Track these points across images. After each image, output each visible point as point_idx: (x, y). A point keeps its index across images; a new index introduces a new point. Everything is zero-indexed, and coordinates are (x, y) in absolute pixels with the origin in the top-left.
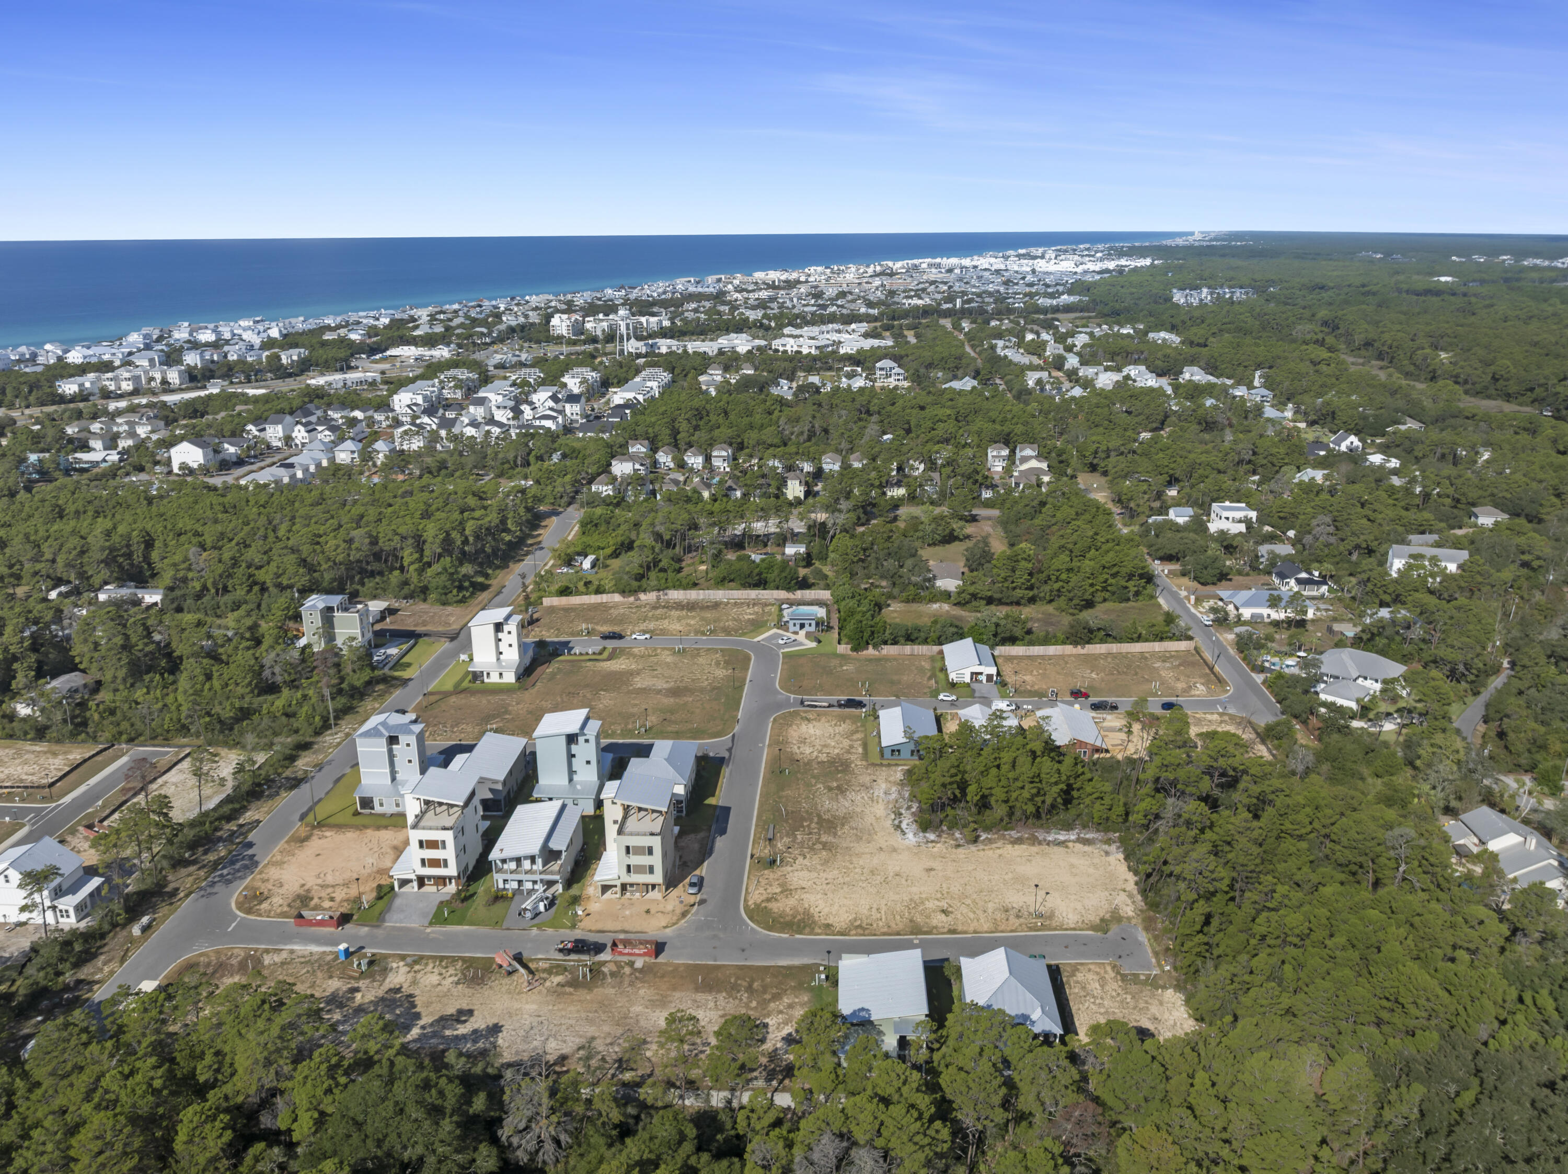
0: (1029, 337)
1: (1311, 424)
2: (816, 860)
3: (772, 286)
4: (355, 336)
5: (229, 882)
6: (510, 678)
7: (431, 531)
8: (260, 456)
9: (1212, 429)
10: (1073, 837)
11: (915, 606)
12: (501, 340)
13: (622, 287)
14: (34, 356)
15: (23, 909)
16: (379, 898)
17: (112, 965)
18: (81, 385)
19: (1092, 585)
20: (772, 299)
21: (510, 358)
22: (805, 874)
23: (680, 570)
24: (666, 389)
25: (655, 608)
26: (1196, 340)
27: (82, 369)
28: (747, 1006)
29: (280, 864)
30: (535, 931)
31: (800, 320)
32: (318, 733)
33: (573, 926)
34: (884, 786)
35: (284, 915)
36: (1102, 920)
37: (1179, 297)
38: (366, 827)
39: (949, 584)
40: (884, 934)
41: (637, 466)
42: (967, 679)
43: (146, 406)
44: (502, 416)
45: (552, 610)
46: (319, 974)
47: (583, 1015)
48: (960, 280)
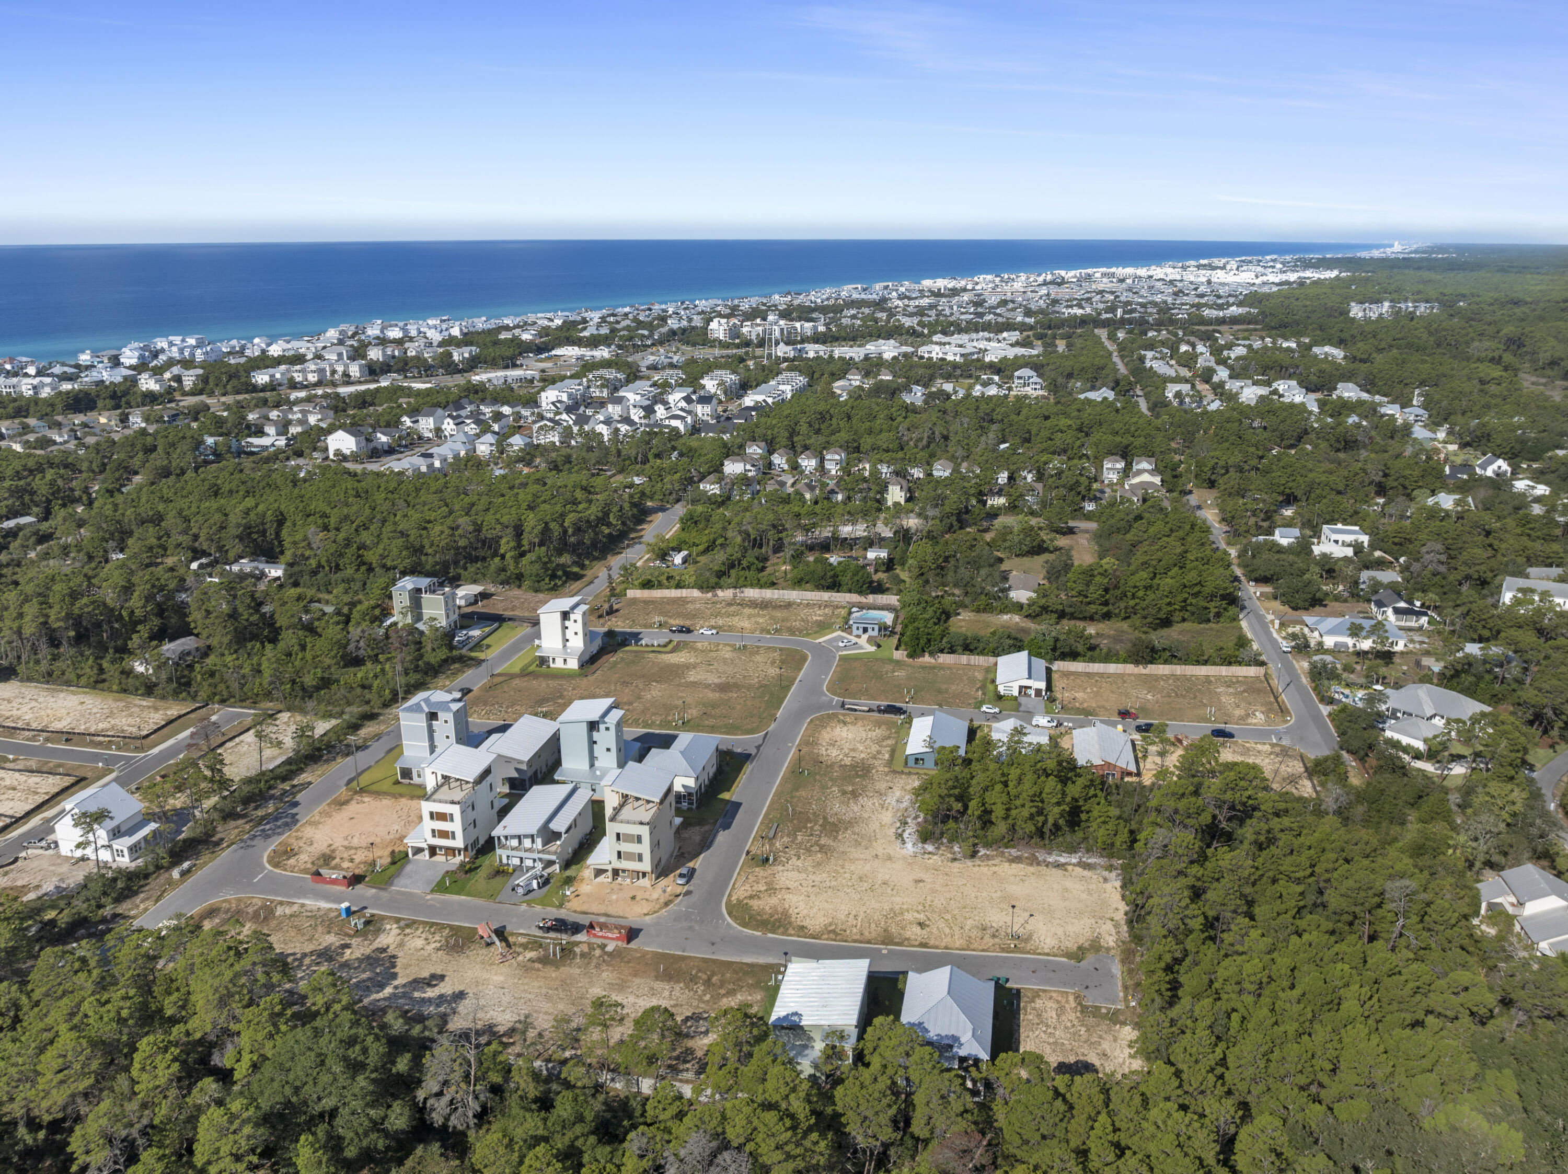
0: (1184, 348)
1: (1464, 445)
2: (809, 862)
3: (938, 294)
4: (526, 337)
5: (268, 836)
6: (573, 664)
7: (531, 522)
8: (410, 446)
9: (1352, 448)
10: (1074, 861)
11: (985, 616)
12: (661, 342)
13: (789, 293)
14: (243, 348)
15: (78, 846)
16: (393, 863)
17: (147, 903)
18: (272, 376)
19: (1169, 604)
20: (931, 307)
21: (663, 360)
22: (794, 875)
23: (763, 569)
24: (798, 393)
25: (730, 604)
26: (1359, 356)
27: (278, 361)
28: (700, 999)
29: (316, 824)
30: (524, 907)
31: (950, 328)
32: (386, 705)
33: (561, 906)
34: (898, 794)
35: (305, 871)
36: (1080, 948)
37: (1356, 311)
38: (401, 796)
39: (1021, 595)
40: (855, 941)
41: (748, 467)
42: (1015, 693)
43: (322, 396)
44: (636, 415)
45: (634, 601)
46: (320, 929)
47: (544, 991)
48: (1130, 290)
